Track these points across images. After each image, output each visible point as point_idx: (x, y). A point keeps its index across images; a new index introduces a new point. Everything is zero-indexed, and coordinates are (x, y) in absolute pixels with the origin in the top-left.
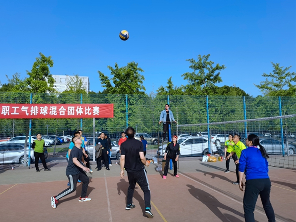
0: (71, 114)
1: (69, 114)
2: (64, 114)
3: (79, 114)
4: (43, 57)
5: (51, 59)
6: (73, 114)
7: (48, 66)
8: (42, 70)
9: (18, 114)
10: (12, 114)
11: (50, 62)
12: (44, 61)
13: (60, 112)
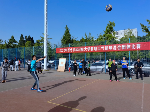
0: (124, 49)
1: (122, 49)
2: (120, 49)
3: (128, 49)
4: (110, 23)
5: (114, 23)
6: (125, 49)
7: (113, 26)
8: (110, 29)
9: (100, 50)
10: (98, 50)
11: (114, 25)
12: (111, 25)
13: (118, 48)
